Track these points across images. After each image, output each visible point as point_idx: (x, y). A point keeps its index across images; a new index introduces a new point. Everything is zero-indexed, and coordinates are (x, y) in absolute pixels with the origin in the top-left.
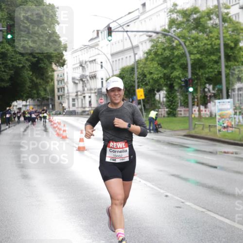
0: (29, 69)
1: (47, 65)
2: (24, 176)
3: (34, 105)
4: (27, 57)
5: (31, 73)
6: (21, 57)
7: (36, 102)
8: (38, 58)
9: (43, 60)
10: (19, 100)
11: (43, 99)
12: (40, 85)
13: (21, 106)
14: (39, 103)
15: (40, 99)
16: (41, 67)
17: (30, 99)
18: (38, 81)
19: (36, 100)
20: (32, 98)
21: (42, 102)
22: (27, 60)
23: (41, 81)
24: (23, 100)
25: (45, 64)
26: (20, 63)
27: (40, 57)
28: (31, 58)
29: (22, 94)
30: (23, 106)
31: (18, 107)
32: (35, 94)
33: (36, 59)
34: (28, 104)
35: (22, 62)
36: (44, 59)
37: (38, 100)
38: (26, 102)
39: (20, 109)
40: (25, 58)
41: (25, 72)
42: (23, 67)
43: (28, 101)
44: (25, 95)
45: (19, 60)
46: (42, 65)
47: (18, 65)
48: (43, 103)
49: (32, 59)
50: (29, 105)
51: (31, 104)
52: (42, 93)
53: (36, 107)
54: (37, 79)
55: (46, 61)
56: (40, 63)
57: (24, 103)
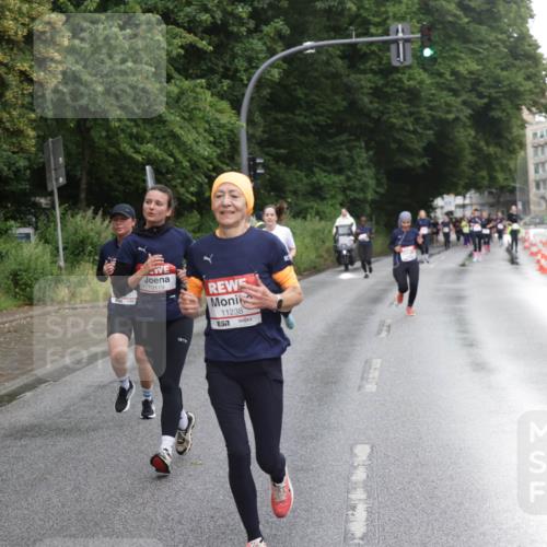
0: (469, 124)
1: (508, 114)
2: (478, 365)
3: (482, 205)
4: (464, 97)
5: (473, 133)
6: (451, 99)
7: (486, 197)
8: (489, 97)
9: (499, 103)
10: (448, 194)
11: (502, 189)
12: (497, 158)
13: (452, 208)
14: (491, 200)
15: (494, 190)
16: (493, 117)
17: (473, 191)
18: (492, 150)
19: (486, 193)
20: (478, 188)
21: (499, 197)
22: (465, 103)
23: (498, 150)
24: (457, 195)
25: (504, 111)
26: (449, 112)
27: (495, 95)
28: (474, 98)
29: (455, 180)
30: (458, 206)
31: (447, 209)
32: (483, 178)
33: (486, 100)
34: (467, 201)
35: (454, 109)
36: (503, 100)
37: (490, 193)
38: (464, 197)
39: (449, 214)
40: (459, 100)
41: (462, 130)
42: (457, 119)
43: (468, 195)
44: (462, 183)
45: (447, 104)
46: (497, 114)
47: (444, 116)
48: (502, 200)
49: (476, 100)
50: (471, 205)
51: (474, 201)
52: (500, 176)
53: (486, 208)
54: (488, 144)
55: (506, 104)
56: (494, 109)
57: (459, 200)
